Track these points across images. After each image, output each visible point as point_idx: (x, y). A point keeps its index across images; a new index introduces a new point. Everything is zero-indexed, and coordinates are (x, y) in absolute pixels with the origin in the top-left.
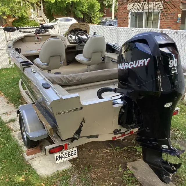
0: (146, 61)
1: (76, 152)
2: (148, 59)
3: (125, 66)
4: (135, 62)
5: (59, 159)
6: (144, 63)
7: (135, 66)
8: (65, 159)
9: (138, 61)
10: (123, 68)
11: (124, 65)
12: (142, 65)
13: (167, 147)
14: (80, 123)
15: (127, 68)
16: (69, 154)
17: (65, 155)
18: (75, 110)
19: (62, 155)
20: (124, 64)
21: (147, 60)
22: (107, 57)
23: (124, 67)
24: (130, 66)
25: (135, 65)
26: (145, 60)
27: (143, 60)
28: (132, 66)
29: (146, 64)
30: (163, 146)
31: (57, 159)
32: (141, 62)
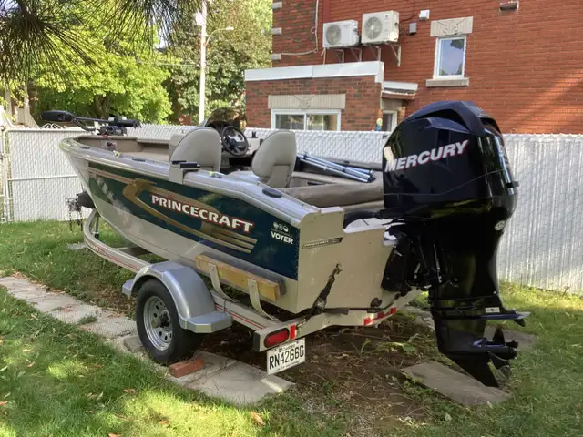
0: (461, 147)
1: (304, 349)
2: (465, 142)
3: (409, 161)
4: (434, 151)
5: (274, 363)
6: (456, 150)
7: (433, 158)
8: (285, 364)
9: (441, 149)
10: (403, 167)
11: (406, 161)
12: (453, 153)
13: (497, 310)
14: (331, 273)
15: (414, 164)
16: (292, 352)
17: (285, 356)
18: (330, 242)
19: (281, 354)
20: (405, 158)
21: (461, 143)
22: (295, 178)
23: (405, 165)
24: (423, 158)
25: (436, 155)
26: (458, 144)
27: (453, 146)
28: (427, 159)
29: (460, 152)
30: (488, 310)
31: (271, 363)
32: (450, 148)
